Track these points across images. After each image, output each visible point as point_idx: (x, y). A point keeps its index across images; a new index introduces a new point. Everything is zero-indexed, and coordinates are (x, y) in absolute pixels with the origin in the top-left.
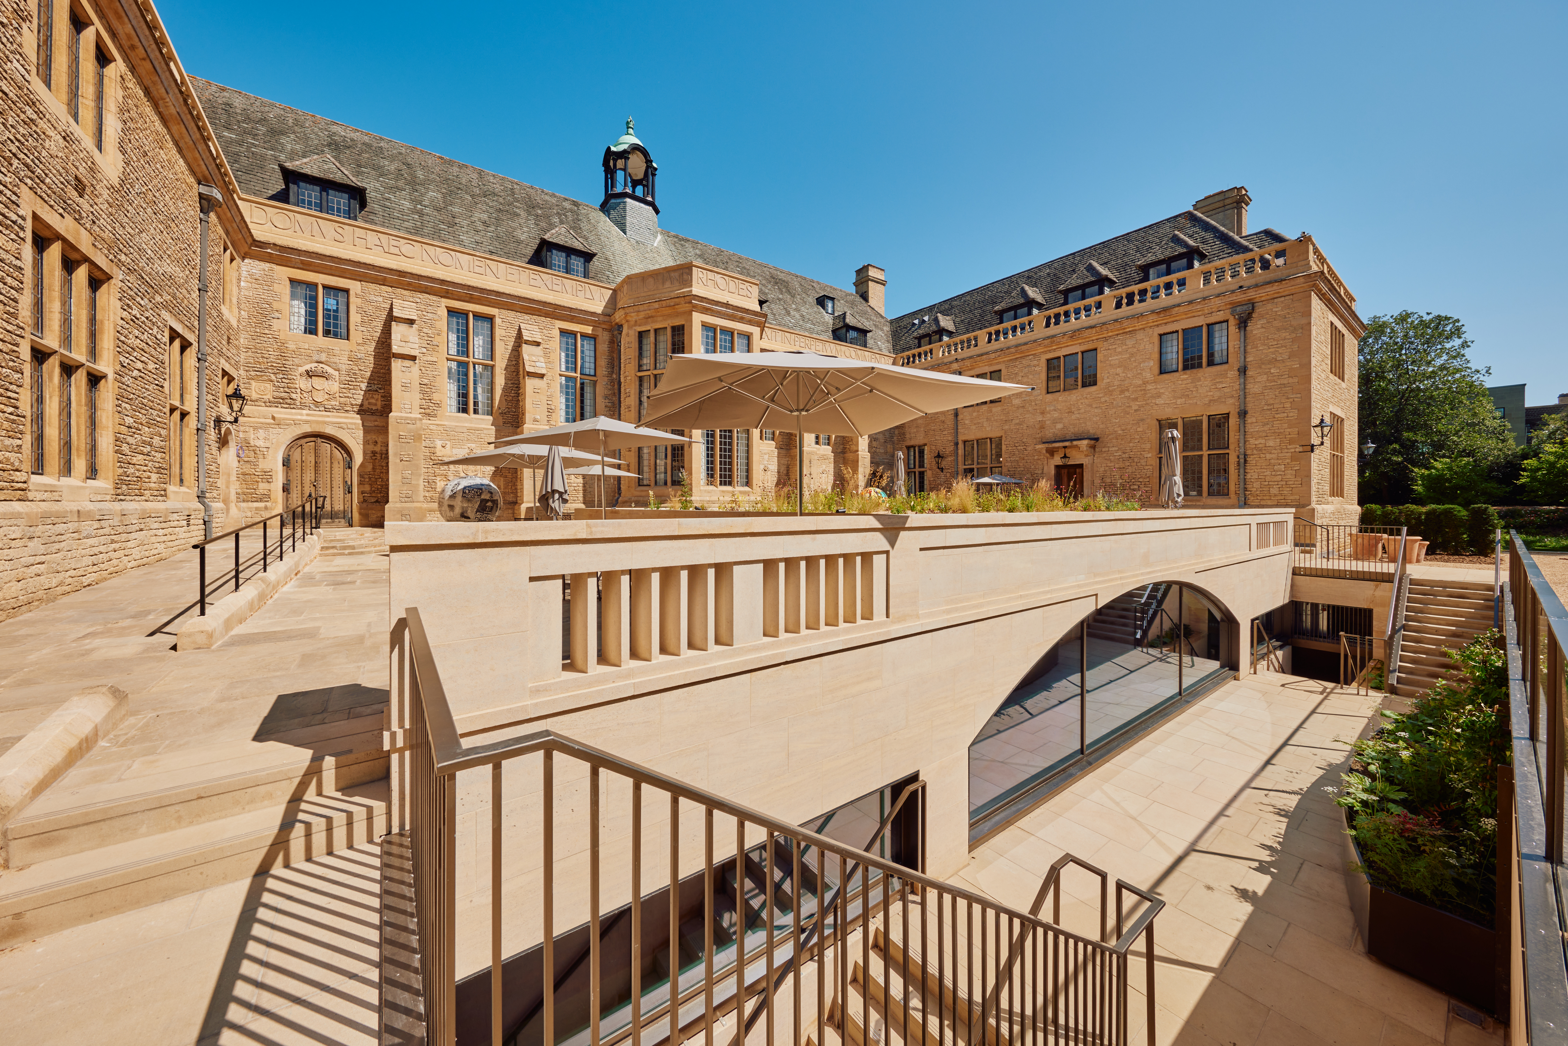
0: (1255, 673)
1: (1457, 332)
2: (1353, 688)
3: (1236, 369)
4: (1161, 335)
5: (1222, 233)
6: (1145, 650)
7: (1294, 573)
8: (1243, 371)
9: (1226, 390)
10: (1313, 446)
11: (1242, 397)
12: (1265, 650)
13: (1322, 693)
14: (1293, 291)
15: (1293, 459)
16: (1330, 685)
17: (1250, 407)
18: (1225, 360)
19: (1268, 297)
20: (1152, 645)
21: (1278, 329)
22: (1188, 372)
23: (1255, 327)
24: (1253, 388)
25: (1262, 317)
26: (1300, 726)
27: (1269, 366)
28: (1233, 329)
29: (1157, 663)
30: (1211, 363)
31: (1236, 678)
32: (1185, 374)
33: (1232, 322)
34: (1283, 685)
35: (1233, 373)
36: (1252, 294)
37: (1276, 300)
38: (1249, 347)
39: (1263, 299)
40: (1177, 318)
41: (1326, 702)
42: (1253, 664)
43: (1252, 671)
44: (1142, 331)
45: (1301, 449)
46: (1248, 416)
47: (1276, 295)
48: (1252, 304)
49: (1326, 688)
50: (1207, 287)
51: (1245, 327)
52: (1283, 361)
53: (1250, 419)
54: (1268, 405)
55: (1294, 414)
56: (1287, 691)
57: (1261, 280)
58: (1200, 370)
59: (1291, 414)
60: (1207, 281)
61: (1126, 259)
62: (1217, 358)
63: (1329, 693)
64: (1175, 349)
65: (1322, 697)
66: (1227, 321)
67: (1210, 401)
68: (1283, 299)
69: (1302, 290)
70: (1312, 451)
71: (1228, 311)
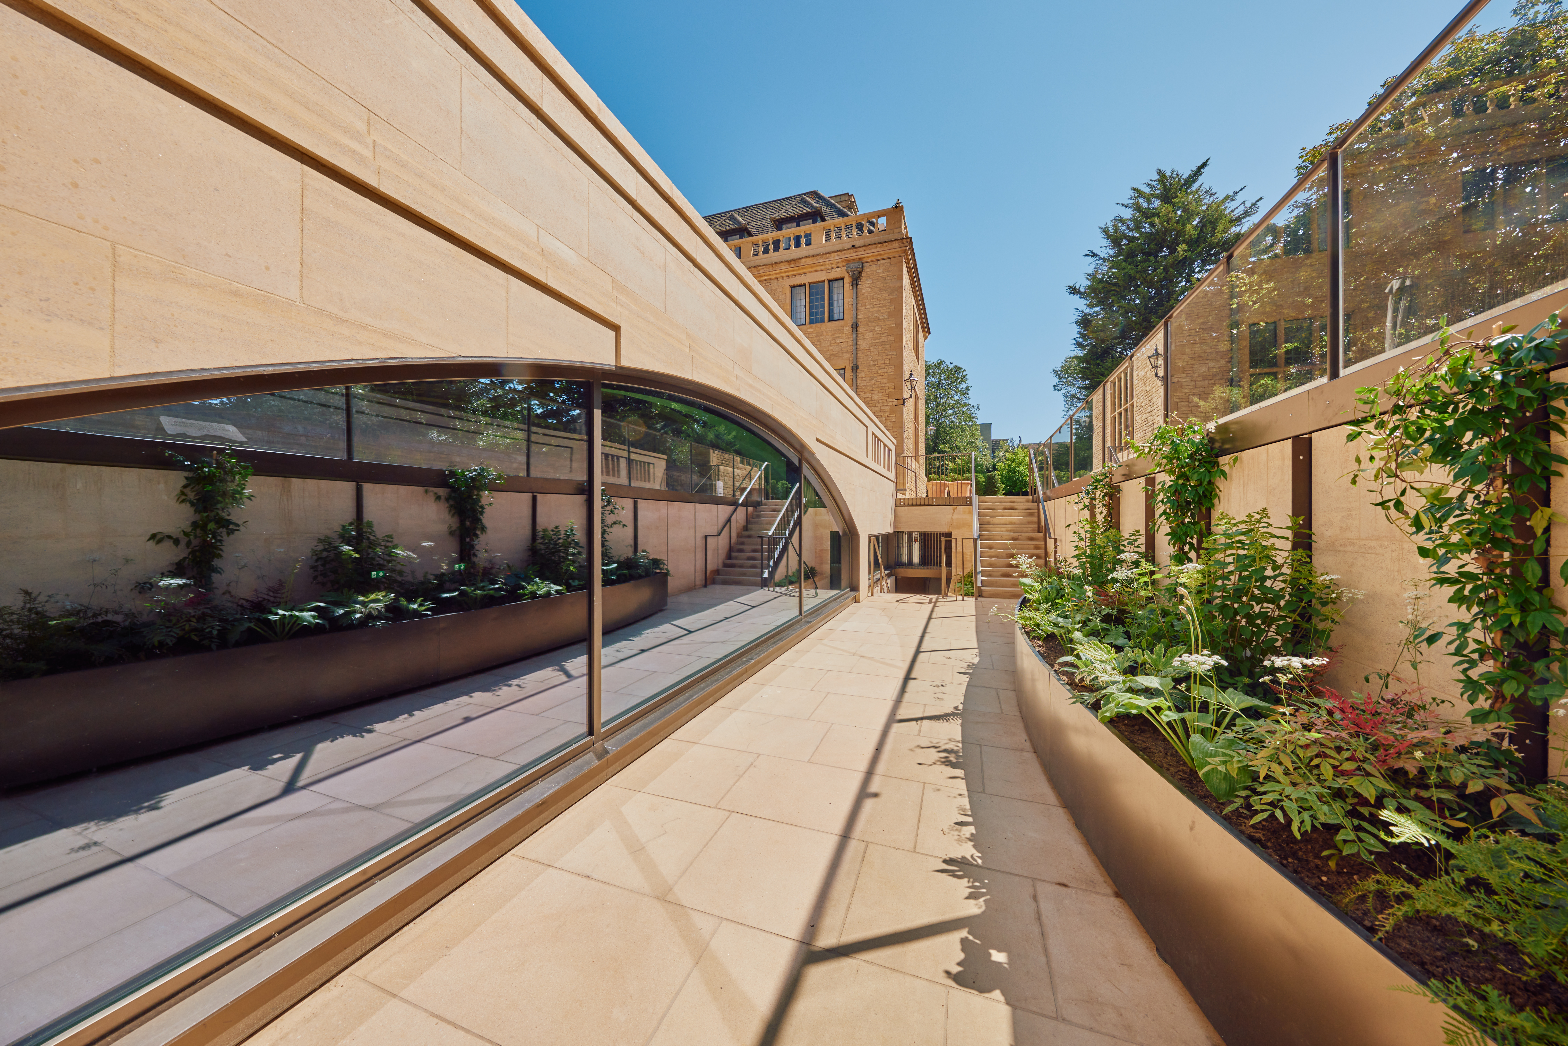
0: (872, 595)
1: (964, 379)
2: (951, 597)
3: (850, 325)
4: (792, 287)
5: (839, 209)
6: (771, 589)
7: (896, 506)
8: (855, 327)
9: (843, 345)
10: (904, 399)
11: (854, 352)
12: (879, 576)
13: (930, 603)
14: (891, 255)
15: (891, 411)
16: (934, 597)
17: (859, 364)
18: (842, 317)
19: (873, 258)
20: (779, 585)
21: (881, 290)
22: (814, 325)
23: (865, 285)
24: (863, 344)
25: (869, 277)
26: (924, 632)
27: (874, 324)
28: (848, 286)
29: (783, 597)
30: (831, 319)
31: (856, 600)
32: (811, 327)
33: (847, 280)
34: (897, 601)
35: (848, 329)
36: (862, 253)
37: (879, 262)
38: (859, 305)
39: (870, 259)
40: (804, 271)
41: (936, 609)
42: (871, 588)
43: (870, 594)
44: (776, 281)
45: (896, 403)
46: (859, 371)
47: (879, 257)
48: (862, 263)
49: (931, 599)
50: (828, 243)
51: (857, 285)
52: (884, 320)
53: (861, 374)
54: (874, 361)
55: (891, 370)
56: (902, 605)
57: (868, 241)
58: (823, 324)
59: (890, 370)
60: (828, 237)
61: (764, 222)
62: (836, 317)
63: (936, 602)
64: (803, 303)
65: (931, 606)
66: (843, 279)
67: (831, 355)
68: (883, 262)
69: (897, 255)
70: (904, 404)
71: (844, 268)
